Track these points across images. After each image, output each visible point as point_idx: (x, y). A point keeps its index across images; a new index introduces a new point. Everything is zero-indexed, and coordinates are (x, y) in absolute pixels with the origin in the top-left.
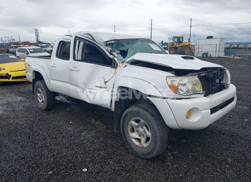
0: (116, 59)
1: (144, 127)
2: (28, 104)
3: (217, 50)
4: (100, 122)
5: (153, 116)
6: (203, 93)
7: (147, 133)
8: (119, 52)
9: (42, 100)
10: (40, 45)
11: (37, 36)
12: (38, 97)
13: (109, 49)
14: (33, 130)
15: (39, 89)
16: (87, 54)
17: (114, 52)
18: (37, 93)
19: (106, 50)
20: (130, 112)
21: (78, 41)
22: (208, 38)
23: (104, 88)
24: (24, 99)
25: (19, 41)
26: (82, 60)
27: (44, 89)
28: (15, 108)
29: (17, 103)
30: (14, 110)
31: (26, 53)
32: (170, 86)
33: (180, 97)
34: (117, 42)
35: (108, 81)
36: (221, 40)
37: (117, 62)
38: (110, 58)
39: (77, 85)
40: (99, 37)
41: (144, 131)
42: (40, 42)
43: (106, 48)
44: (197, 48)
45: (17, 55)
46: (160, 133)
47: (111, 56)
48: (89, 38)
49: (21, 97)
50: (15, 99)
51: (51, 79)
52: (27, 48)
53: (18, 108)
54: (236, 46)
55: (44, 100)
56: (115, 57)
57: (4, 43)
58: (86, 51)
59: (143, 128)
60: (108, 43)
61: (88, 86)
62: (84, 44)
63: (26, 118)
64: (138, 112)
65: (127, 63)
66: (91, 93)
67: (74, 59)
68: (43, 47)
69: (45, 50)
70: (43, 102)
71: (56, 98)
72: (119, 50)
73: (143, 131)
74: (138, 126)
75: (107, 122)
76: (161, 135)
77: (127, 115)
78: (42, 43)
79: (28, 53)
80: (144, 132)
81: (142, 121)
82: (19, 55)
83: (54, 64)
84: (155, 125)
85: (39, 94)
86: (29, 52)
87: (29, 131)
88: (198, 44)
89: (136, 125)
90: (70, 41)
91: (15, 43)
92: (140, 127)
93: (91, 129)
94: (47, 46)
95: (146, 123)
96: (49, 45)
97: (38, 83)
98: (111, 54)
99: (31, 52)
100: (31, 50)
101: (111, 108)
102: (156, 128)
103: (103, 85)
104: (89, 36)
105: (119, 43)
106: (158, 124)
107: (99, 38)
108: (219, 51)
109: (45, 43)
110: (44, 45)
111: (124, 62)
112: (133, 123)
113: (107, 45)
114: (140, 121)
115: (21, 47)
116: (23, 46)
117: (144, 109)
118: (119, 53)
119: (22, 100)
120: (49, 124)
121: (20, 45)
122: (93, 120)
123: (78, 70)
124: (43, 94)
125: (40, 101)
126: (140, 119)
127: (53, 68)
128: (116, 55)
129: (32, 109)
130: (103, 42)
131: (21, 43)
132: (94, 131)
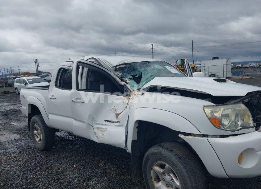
0: (128, 86)
1: (172, 175)
2: (23, 143)
3: (225, 70)
4: (111, 164)
5: (180, 158)
6: (254, 125)
7: (176, 182)
8: (132, 77)
9: (39, 138)
10: (40, 75)
11: (37, 66)
12: (35, 135)
13: (120, 74)
14: (27, 180)
15: (36, 125)
16: (92, 82)
17: (126, 77)
18: (34, 130)
19: (116, 76)
20: (151, 155)
21: (81, 67)
22: (214, 59)
23: (116, 122)
24: (19, 137)
25: (18, 72)
26: (87, 90)
27: (41, 125)
28: (7, 149)
29: (10, 143)
30: (6, 153)
31: (25, 83)
32: (210, 119)
33: (225, 134)
34: (128, 65)
35: (120, 114)
36: (227, 60)
37: (129, 89)
38: (121, 85)
39: (82, 120)
40: (106, 61)
41: (172, 180)
42: (40, 72)
43: (116, 74)
44: (203, 70)
45: (15, 86)
46: (191, 181)
47: (123, 83)
48: (94, 63)
49: (16, 135)
50: (8, 138)
51: (50, 113)
52: (26, 78)
53: (10, 150)
54: (240, 66)
55: (41, 138)
56: (127, 83)
57: (3, 75)
58: (92, 79)
59: (170, 176)
60: (118, 67)
61: (96, 121)
62: (89, 70)
63: (19, 164)
64: (160, 154)
65: (144, 90)
66: (99, 129)
67: (77, 88)
68: (42, 77)
69: (45, 80)
70: (40, 140)
71: (57, 133)
72: (131, 75)
73: (170, 179)
74: (163, 173)
75: (120, 163)
76: (194, 185)
77: (148, 159)
78: (42, 72)
79: (26, 84)
80: (171, 182)
81: (167, 165)
82: (17, 86)
83: (53, 96)
84: (184, 170)
85: (35, 132)
86: (28, 83)
87: (22, 182)
88: (203, 65)
89: (162, 172)
90: (71, 68)
91: (14, 74)
92: (167, 175)
93: (100, 176)
94: (47, 76)
95: (172, 168)
96: (49, 74)
97: (35, 118)
98: (122, 80)
99: (30, 83)
100: (30, 81)
101: (126, 149)
102: (186, 175)
103: (114, 119)
104: (95, 61)
105: (130, 67)
106: (187, 170)
107: (107, 63)
108: (226, 72)
109: (46, 73)
110: (45, 74)
111: (140, 89)
112: (157, 168)
113: (116, 70)
114: (165, 165)
115: (20, 77)
116: (22, 77)
117: (167, 149)
118: (132, 79)
119: (16, 138)
120: (48, 170)
121: (20, 75)
122: (102, 162)
123: (82, 101)
124: (40, 131)
125: (37, 140)
126: (165, 163)
127: (52, 100)
128: (128, 82)
129: (28, 150)
130: (112, 66)
131: (21, 73)
132: (106, 179)
